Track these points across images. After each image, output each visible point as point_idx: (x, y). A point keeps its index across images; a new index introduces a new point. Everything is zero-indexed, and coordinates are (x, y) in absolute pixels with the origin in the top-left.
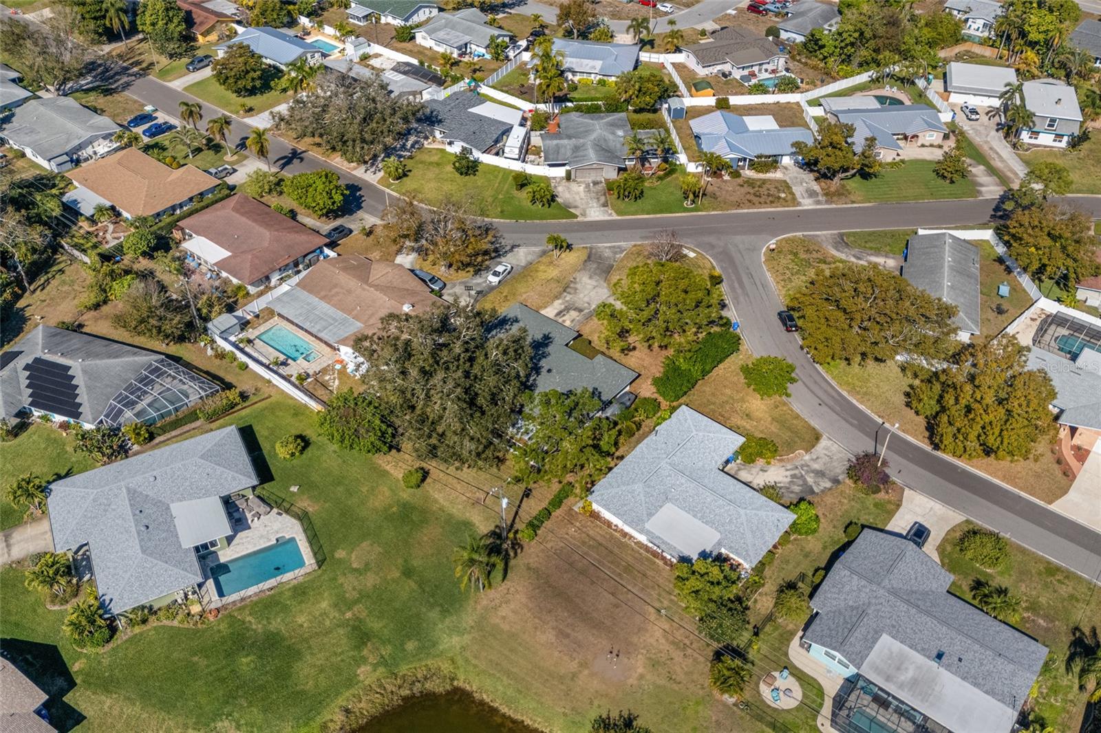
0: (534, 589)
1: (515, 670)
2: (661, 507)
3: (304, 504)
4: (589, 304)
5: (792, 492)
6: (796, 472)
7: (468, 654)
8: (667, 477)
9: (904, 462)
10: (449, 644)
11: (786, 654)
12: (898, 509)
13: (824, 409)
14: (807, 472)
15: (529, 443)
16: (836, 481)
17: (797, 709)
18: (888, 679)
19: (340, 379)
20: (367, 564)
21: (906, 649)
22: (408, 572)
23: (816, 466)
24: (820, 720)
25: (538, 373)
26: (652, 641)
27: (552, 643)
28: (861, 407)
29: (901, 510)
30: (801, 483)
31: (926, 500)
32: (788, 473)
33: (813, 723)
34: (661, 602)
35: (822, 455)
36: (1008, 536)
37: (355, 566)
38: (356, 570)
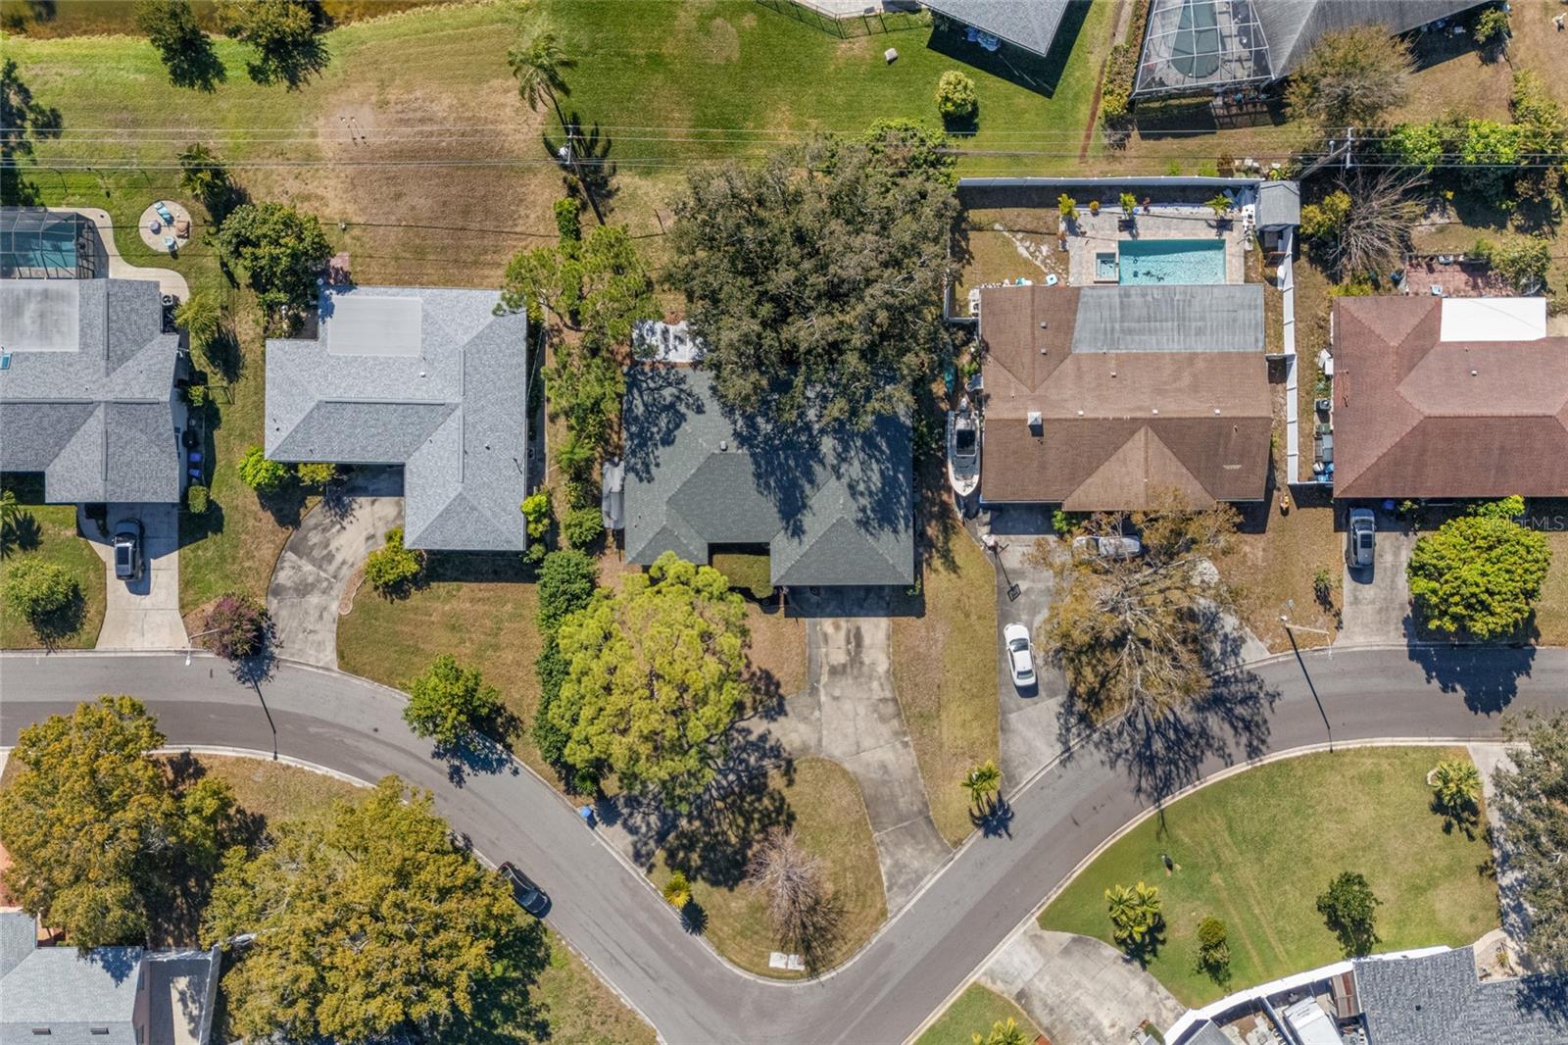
0: (502, 148)
1: (448, 47)
2: (424, 340)
3: (859, 47)
4: (836, 699)
5: (316, 527)
6: (332, 568)
7: (510, 28)
8: (444, 387)
9: (214, 698)
10: (540, 22)
11: (186, 276)
12: (181, 599)
13: (365, 727)
14: (319, 580)
15: (659, 326)
16: (276, 591)
17: (138, 217)
18: (46, 295)
19: (1026, 262)
20: (708, 33)
21: (45, 350)
22: (656, 60)
23: (314, 599)
24: (108, 221)
25: (737, 434)
26: (332, 183)
27: (432, 101)
28: (322, 770)
29: (175, 603)
30: (315, 553)
31: (158, 646)
32: (339, 558)
33: (114, 212)
34: (353, 238)
35: (318, 627)
36: (37, 656)
37: (719, 21)
38: (712, 17)
